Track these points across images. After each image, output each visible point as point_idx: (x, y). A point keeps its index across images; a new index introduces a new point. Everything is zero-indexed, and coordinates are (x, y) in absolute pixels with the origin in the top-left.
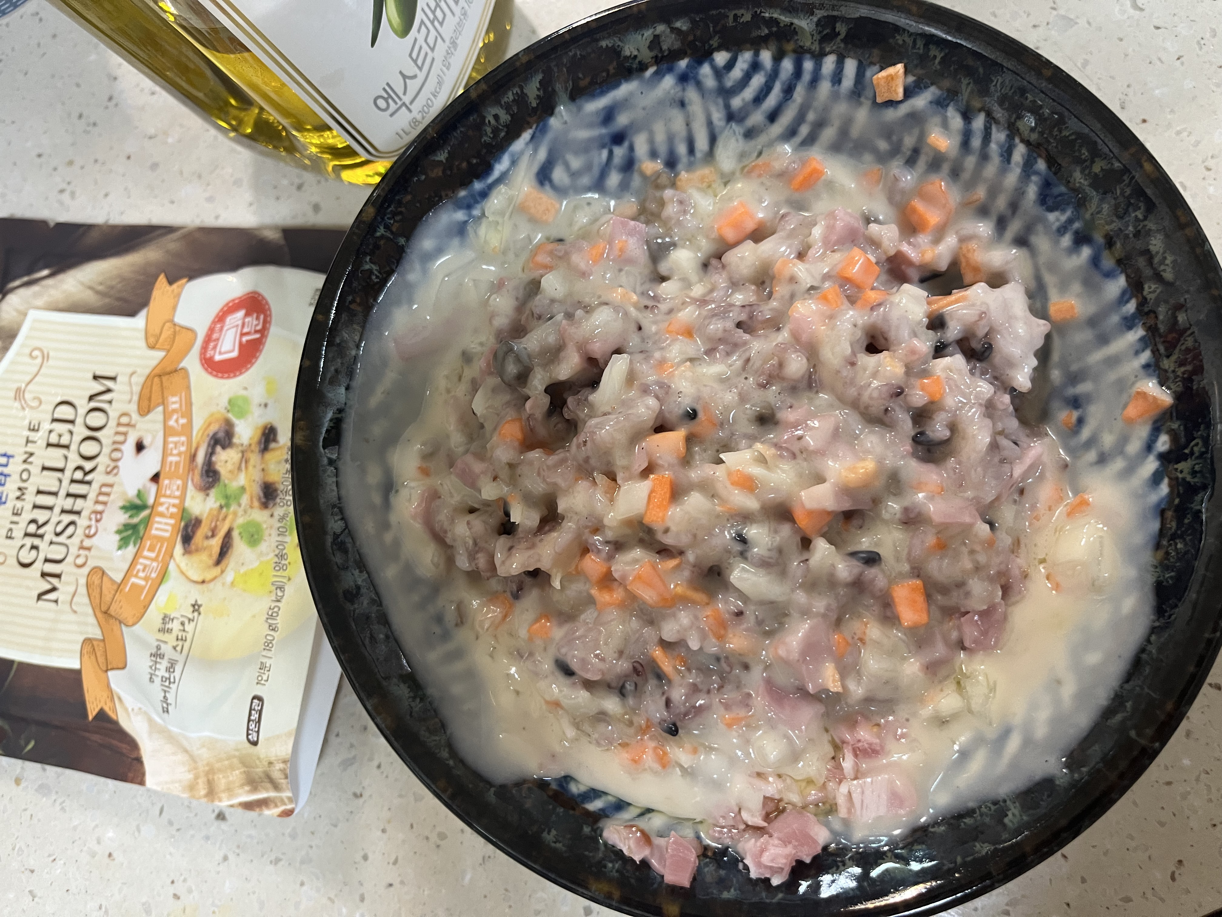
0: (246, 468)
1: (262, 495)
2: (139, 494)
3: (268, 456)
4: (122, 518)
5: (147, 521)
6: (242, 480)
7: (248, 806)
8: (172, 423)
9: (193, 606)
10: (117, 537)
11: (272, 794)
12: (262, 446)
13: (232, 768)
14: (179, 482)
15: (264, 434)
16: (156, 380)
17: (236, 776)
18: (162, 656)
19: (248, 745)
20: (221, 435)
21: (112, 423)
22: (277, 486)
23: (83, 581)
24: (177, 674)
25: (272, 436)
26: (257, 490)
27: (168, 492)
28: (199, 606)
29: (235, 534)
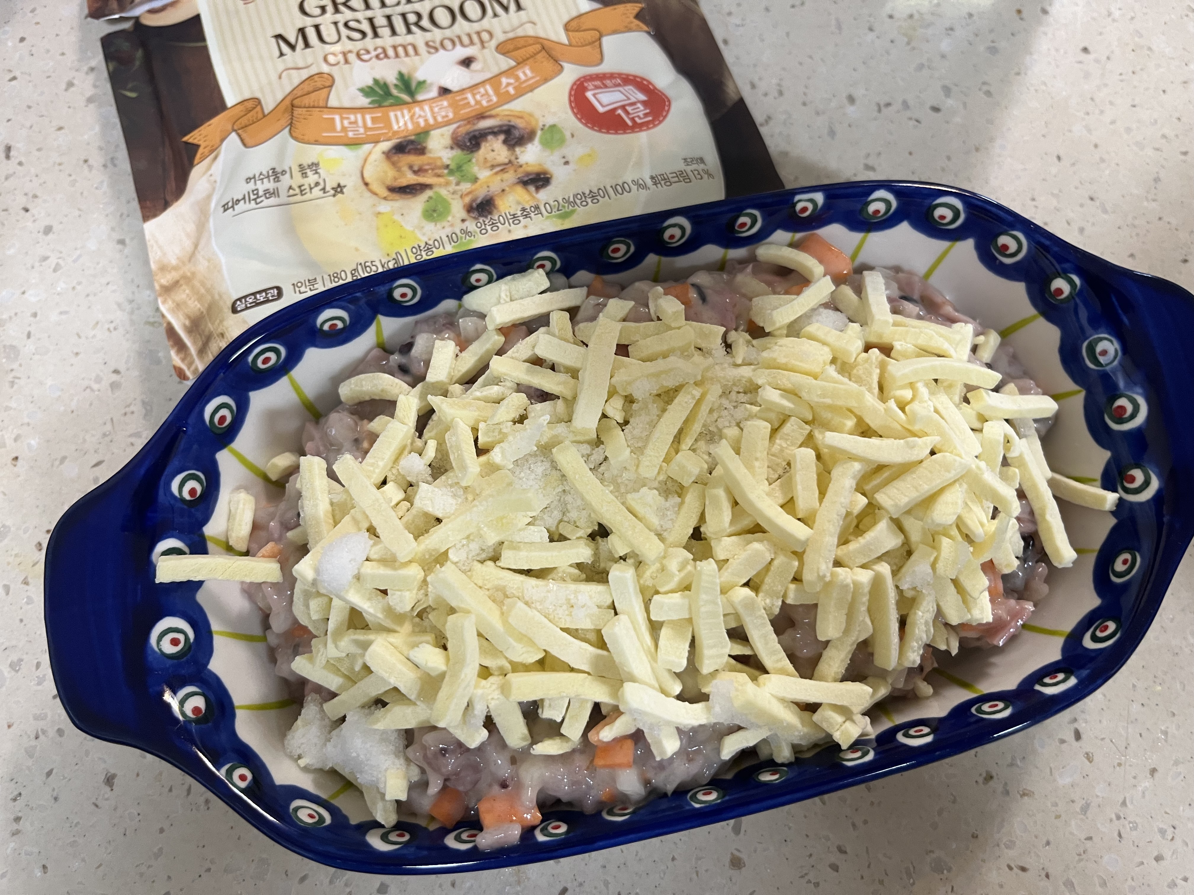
0: (496, 173)
1: (479, 201)
2: (421, 84)
3: (520, 189)
4: (391, 78)
5: (399, 103)
6: (484, 174)
7: (171, 332)
8: (504, 80)
9: (339, 185)
10: (370, 83)
11: (193, 350)
12: (526, 179)
13: (200, 299)
14: (451, 115)
15: (538, 174)
16: (538, 47)
17: (195, 306)
18: (277, 180)
19: (229, 304)
20: (517, 133)
21: (476, 26)
22: (495, 211)
23: (313, 70)
24: (266, 202)
25: (541, 183)
26: (481, 194)
27: (436, 109)
28: (342, 192)
29: (428, 193)
